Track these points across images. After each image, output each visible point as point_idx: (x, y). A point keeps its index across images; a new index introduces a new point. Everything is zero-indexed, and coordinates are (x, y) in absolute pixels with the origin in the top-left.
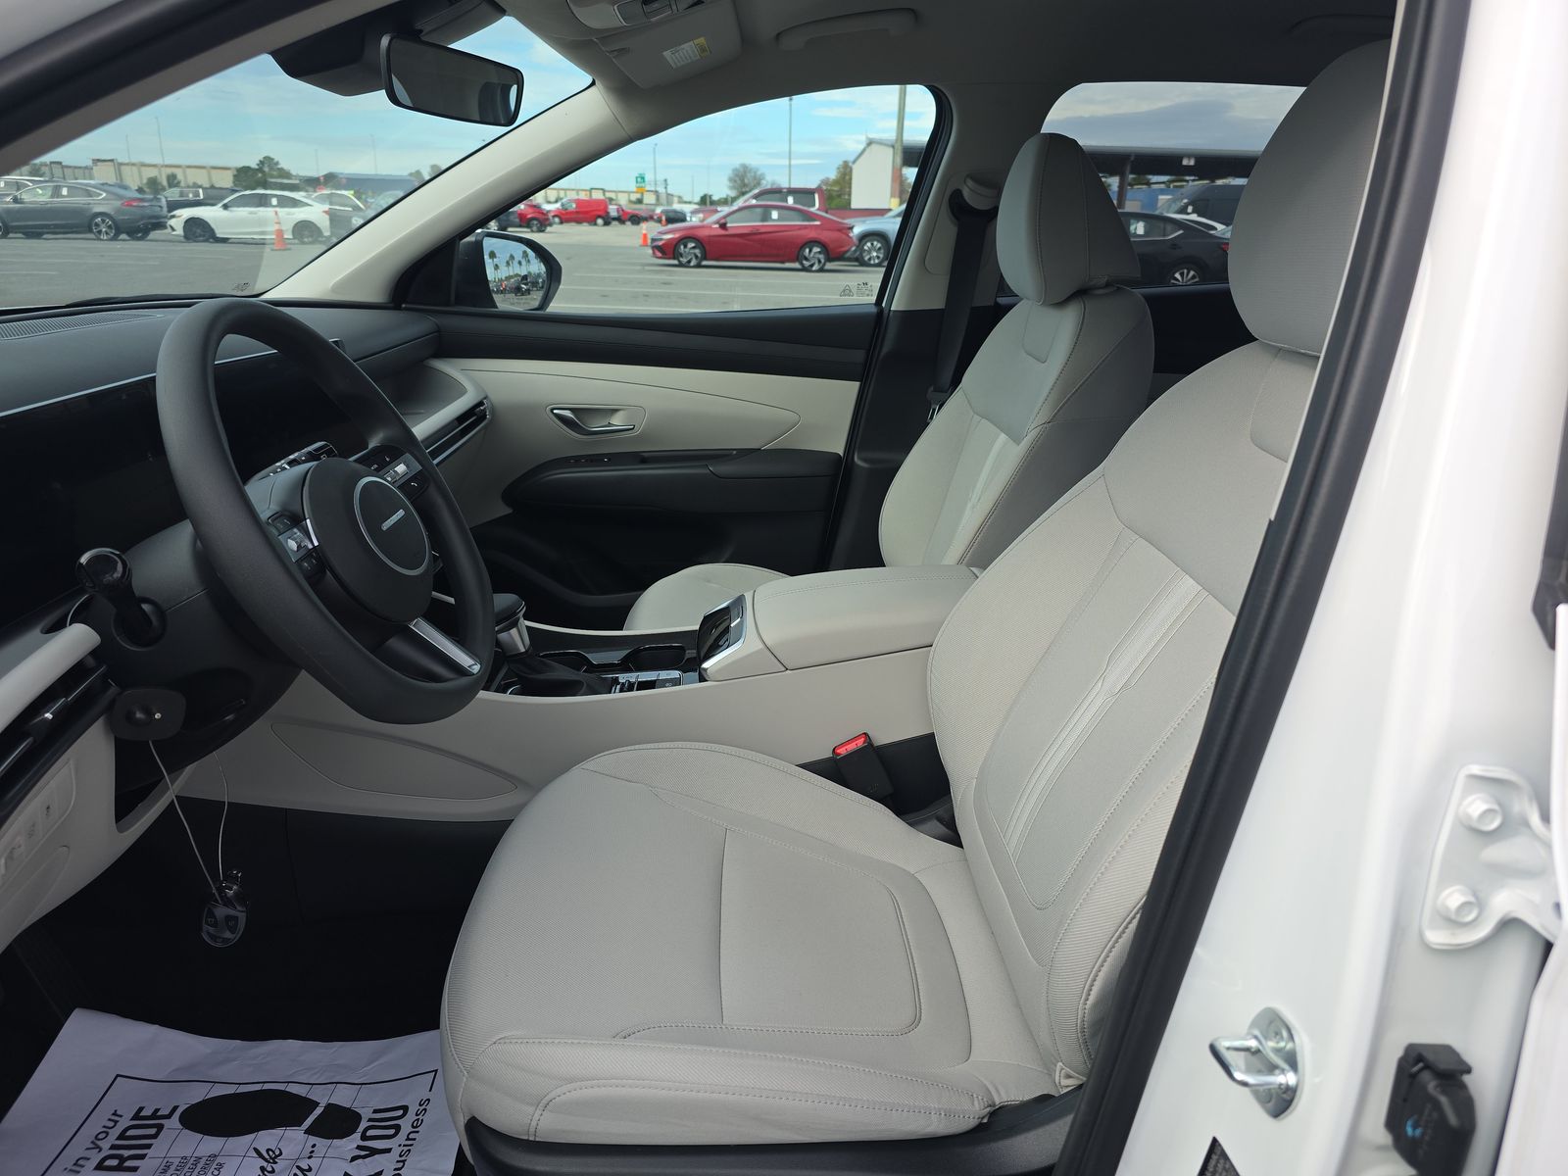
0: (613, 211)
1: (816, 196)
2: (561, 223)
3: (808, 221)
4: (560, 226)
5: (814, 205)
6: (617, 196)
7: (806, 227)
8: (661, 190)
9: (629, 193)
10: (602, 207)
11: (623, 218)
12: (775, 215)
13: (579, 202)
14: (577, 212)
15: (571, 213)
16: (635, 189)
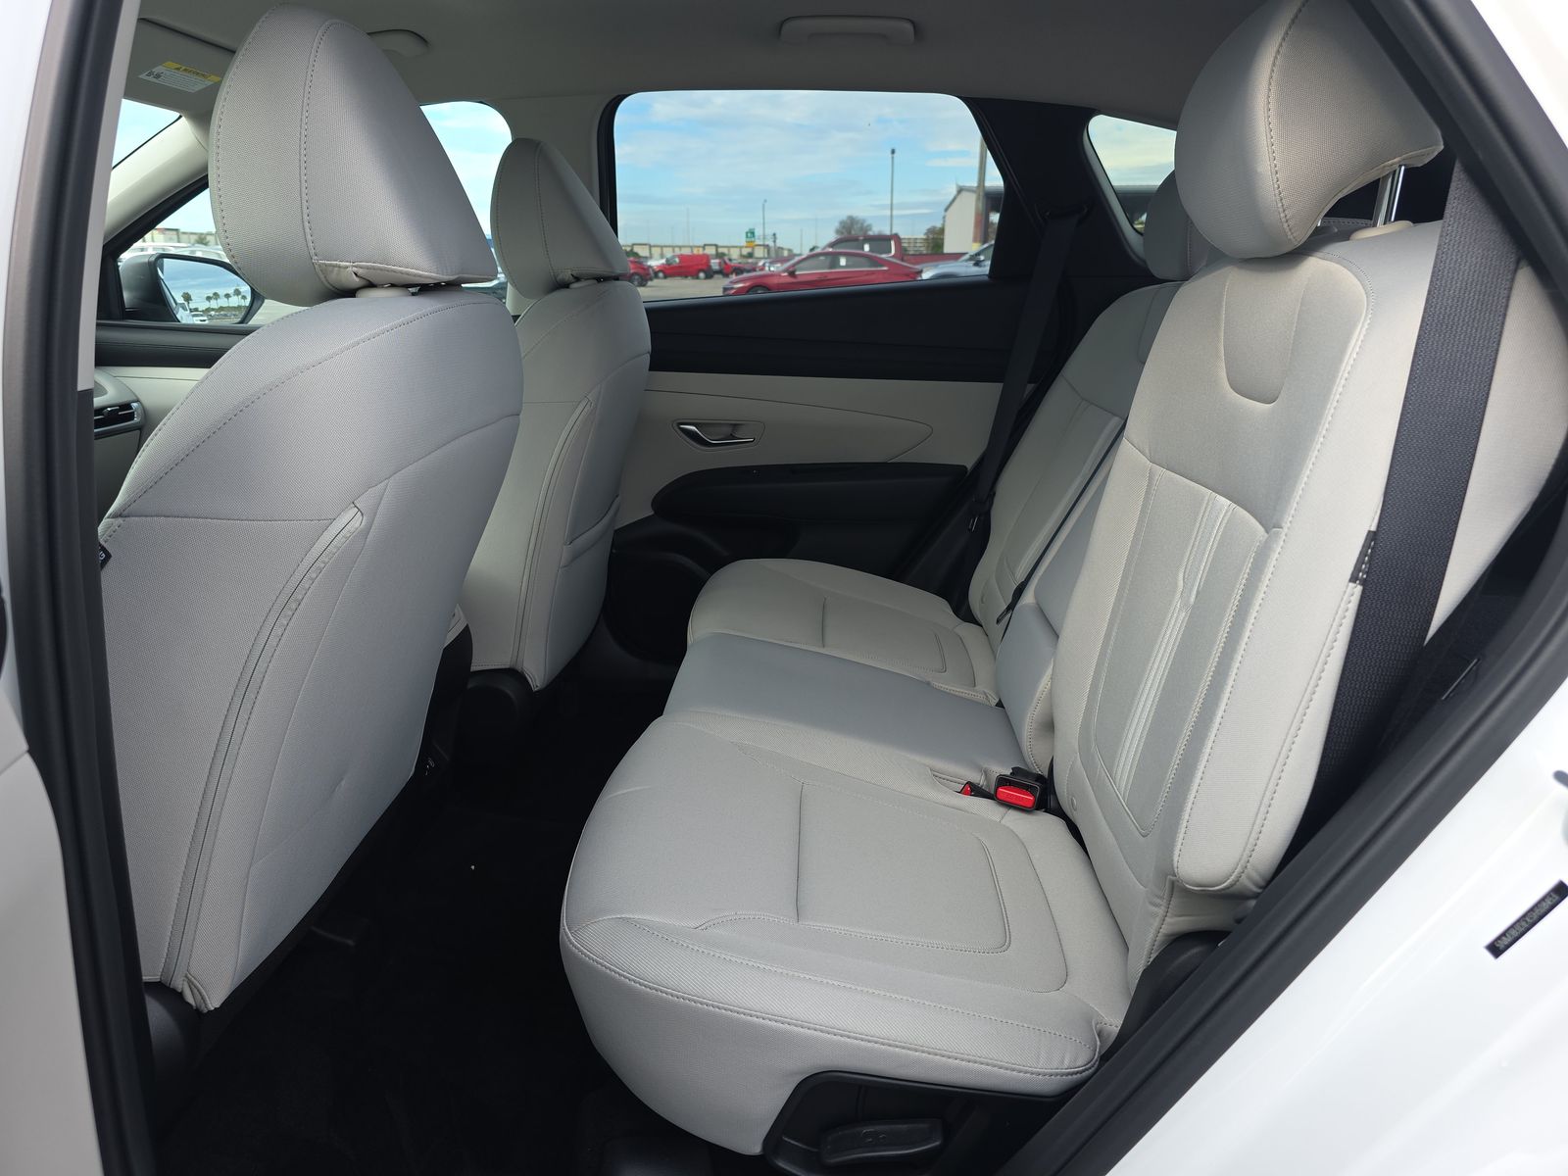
0: (715, 263)
1: (893, 243)
2: (665, 277)
3: (876, 266)
4: (663, 281)
5: (890, 252)
6: (729, 251)
7: (873, 273)
8: (771, 244)
9: (741, 247)
10: (705, 261)
11: (725, 271)
12: (843, 261)
13: (682, 257)
14: (680, 267)
15: (676, 267)
16: (745, 244)
